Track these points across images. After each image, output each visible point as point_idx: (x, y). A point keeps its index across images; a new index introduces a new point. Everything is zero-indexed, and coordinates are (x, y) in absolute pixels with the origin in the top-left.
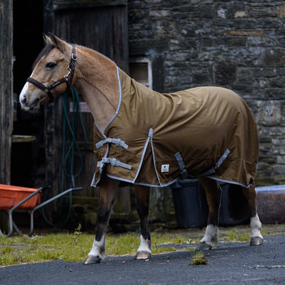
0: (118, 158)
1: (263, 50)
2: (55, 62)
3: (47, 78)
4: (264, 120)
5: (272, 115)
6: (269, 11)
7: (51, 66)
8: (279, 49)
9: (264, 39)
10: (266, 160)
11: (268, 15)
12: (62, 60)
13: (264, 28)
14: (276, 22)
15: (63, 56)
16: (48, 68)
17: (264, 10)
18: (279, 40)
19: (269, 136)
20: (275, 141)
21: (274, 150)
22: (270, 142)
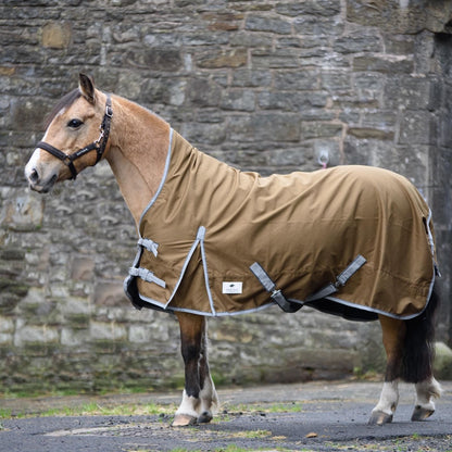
0: (151, 268)
1: (14, 100)
2: (81, 120)
3: (69, 143)
4: (12, 221)
5: (26, 213)
6: (26, 34)
7: (75, 124)
8: (40, 101)
9: (16, 82)
10: (13, 288)
11: (22, 42)
12: (91, 117)
13: (16, 63)
14: (36, 53)
15: (92, 111)
16: (71, 128)
17: (16, 32)
18: (42, 84)
19: (20, 249)
20: (30, 257)
21: (27, 273)
22: (21, 258)
